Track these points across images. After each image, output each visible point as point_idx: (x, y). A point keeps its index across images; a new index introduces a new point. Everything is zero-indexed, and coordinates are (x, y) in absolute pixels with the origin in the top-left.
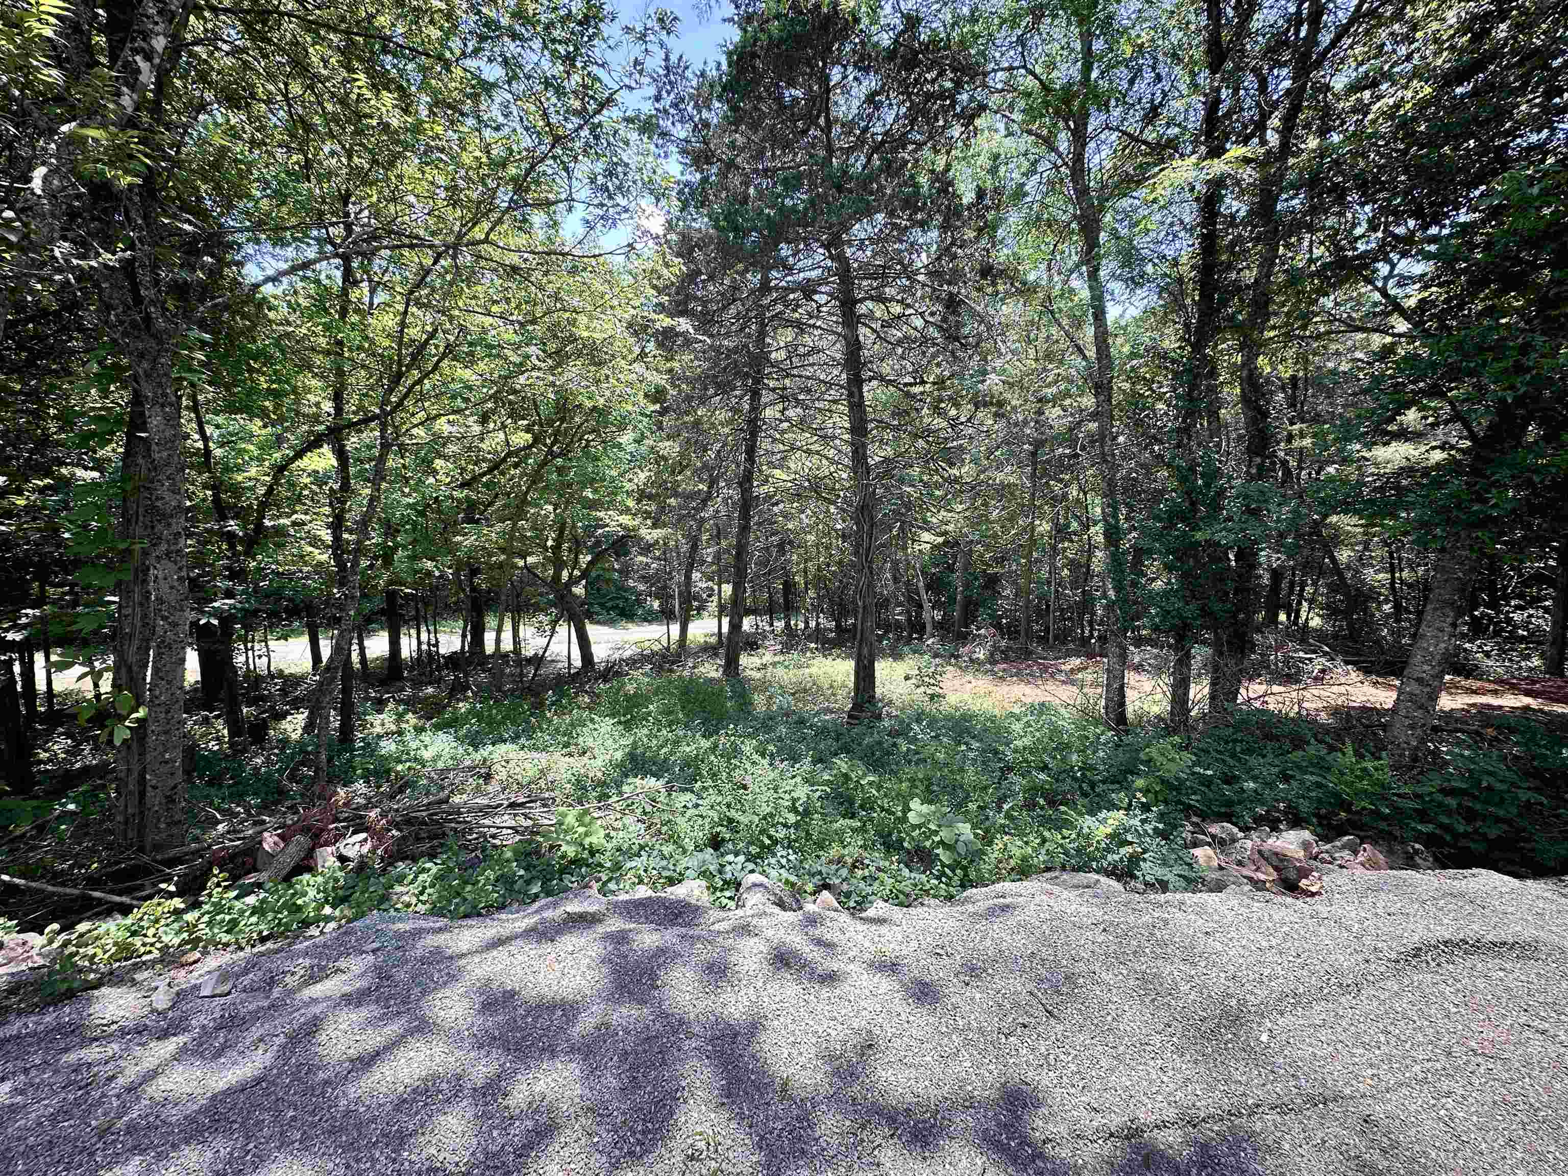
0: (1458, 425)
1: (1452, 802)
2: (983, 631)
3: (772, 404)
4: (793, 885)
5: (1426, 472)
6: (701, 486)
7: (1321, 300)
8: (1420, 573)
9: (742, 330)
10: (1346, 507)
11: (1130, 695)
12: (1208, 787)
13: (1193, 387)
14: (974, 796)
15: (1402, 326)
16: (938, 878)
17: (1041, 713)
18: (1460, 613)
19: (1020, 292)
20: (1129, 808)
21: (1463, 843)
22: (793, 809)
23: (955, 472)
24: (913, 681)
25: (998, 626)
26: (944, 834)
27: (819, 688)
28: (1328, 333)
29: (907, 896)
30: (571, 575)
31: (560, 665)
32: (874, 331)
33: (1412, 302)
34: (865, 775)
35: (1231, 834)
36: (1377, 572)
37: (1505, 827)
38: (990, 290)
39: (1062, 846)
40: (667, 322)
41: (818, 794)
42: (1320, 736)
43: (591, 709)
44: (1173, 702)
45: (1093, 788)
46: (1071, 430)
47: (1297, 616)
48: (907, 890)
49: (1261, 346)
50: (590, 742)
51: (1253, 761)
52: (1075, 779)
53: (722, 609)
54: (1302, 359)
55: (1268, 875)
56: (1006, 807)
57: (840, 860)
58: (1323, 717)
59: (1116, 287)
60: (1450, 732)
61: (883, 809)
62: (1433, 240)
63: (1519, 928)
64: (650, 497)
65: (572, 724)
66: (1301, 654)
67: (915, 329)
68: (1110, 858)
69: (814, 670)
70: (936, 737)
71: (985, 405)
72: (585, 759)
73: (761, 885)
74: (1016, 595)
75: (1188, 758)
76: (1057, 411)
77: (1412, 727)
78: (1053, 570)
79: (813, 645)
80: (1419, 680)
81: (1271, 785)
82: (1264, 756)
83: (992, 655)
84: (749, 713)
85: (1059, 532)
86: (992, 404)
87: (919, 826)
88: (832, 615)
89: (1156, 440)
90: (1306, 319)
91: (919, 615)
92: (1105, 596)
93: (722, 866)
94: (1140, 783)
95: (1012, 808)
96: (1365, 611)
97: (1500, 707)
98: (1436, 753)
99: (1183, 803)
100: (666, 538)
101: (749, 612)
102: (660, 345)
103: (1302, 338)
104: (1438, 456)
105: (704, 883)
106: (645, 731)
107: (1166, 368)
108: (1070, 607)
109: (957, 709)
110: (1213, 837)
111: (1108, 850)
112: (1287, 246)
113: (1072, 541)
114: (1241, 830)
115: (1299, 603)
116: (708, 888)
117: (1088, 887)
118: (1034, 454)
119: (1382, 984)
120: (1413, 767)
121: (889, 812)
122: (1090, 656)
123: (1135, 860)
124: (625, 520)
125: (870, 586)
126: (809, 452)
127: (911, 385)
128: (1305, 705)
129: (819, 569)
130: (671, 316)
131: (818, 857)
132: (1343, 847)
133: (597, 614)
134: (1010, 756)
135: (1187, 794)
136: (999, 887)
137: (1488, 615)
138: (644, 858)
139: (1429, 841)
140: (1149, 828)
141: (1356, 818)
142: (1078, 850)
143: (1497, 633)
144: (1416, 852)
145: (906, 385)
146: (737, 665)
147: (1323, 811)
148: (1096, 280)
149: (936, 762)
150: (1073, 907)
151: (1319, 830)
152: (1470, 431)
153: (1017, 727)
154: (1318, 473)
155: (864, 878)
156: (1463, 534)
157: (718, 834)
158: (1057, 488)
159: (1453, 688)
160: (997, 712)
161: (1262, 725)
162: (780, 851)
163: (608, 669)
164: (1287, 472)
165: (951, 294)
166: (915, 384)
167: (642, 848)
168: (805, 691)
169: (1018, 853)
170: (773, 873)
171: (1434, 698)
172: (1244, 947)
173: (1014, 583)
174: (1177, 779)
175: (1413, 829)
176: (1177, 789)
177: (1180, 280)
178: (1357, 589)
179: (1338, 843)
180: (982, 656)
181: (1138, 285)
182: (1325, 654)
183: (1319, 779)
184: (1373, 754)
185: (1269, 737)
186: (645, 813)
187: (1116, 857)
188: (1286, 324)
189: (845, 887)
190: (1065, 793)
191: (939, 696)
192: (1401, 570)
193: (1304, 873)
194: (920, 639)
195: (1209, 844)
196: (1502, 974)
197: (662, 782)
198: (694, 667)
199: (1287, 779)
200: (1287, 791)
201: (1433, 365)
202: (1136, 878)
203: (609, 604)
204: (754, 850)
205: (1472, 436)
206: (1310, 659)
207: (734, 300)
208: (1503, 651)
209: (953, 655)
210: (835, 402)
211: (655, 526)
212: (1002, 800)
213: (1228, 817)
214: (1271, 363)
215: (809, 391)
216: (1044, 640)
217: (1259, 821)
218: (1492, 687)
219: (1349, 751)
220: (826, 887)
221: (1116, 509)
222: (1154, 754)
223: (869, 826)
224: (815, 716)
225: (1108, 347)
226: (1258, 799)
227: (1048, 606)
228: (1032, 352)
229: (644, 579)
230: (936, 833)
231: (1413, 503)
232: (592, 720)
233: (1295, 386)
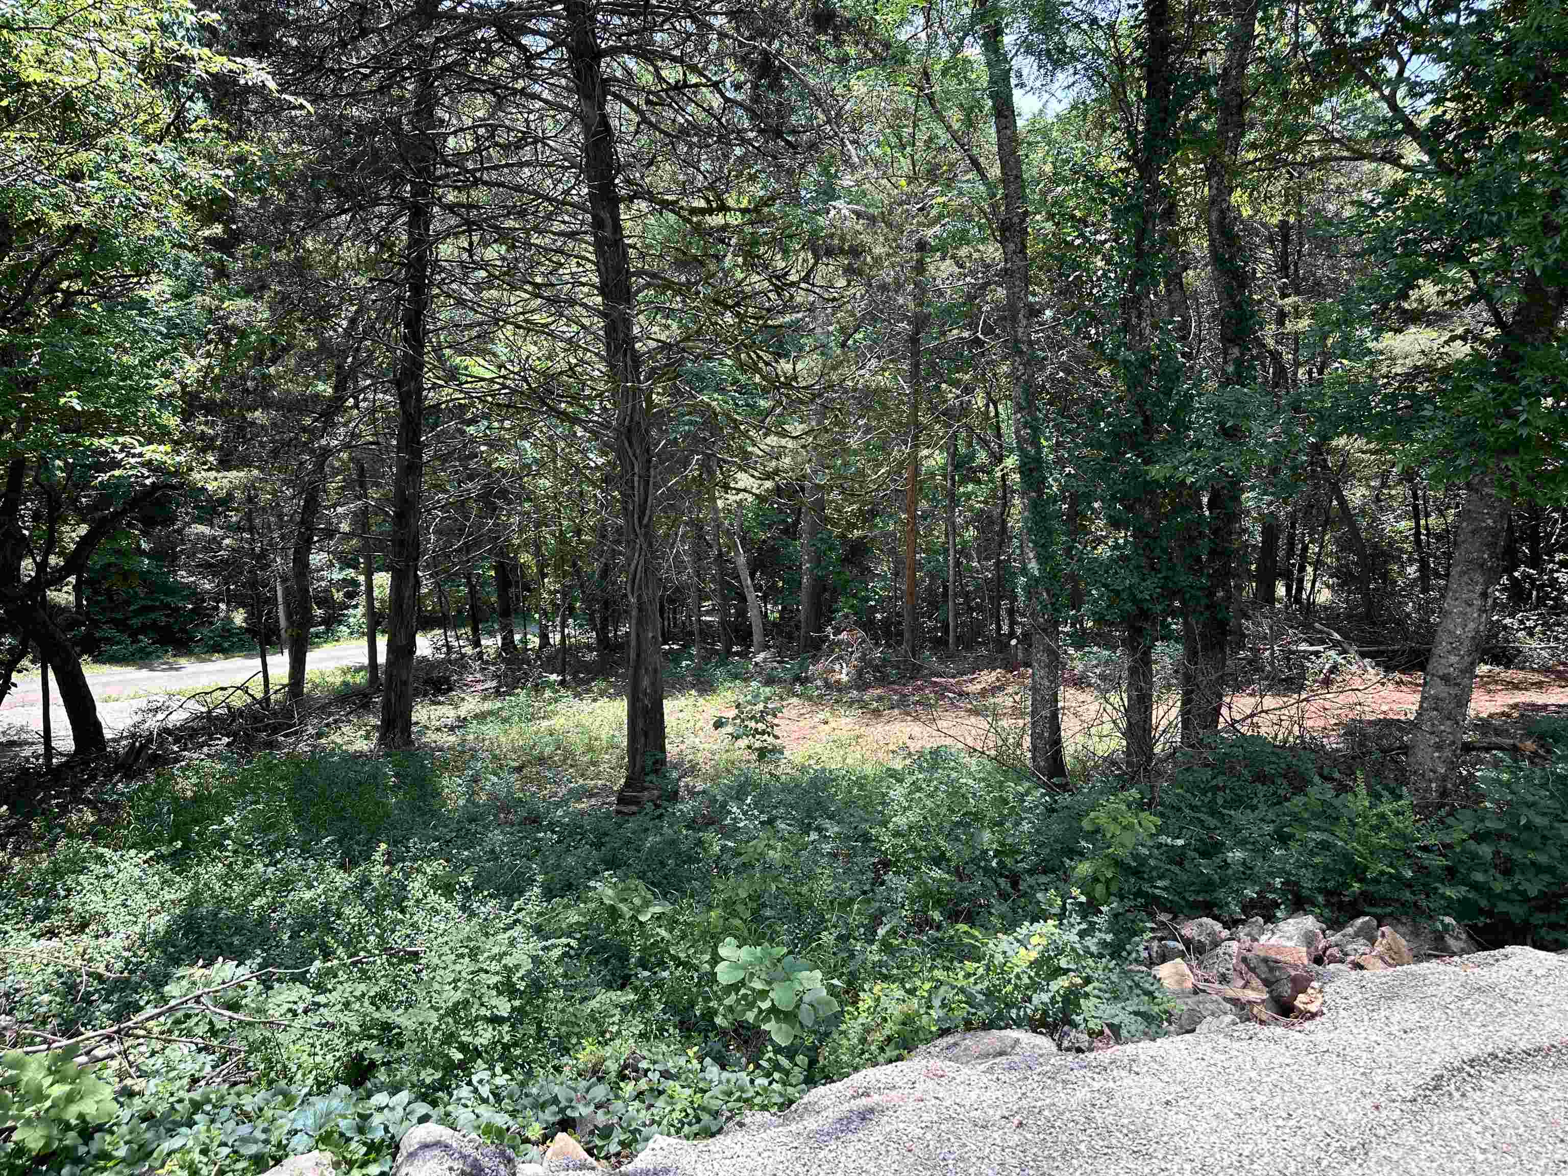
0: (1482, 305)
1: (1486, 850)
2: (844, 636)
3: (450, 233)
4: (500, 1133)
5: (1445, 374)
6: (321, 387)
7: (1316, 108)
8: (1450, 519)
9: (382, 89)
10: (1351, 425)
11: (1069, 727)
12: (1180, 864)
13: (1142, 234)
14: (832, 917)
15: (1413, 154)
16: (768, 1075)
17: (934, 767)
18: (1492, 578)
19: (879, 59)
20: (1061, 916)
21: (1502, 907)
22: (507, 989)
23: (785, 366)
24: (729, 729)
25: (868, 625)
26: (780, 996)
27: (568, 754)
28: (1324, 160)
29: (716, 1114)
30: (41, 567)
31: (27, 752)
32: (636, 109)
33: (1422, 122)
34: (647, 904)
35: (1212, 934)
36: (1398, 518)
37: (1547, 878)
38: (832, 52)
39: (962, 990)
40: (221, 63)
41: (556, 953)
42: (1326, 771)
43: (97, 838)
44: (1128, 733)
45: (1015, 884)
46: (971, 298)
47: (1300, 589)
48: (715, 1104)
49: (1235, 174)
50: (96, 903)
51: (1240, 817)
52: (988, 871)
53: (375, 622)
54: (1293, 197)
55: (1256, 994)
56: (881, 932)
57: (596, 1072)
58: (1333, 743)
59: (1025, 65)
60: (1488, 749)
61: (679, 963)
62: (1448, 31)
63: (1556, 1025)
64: (210, 408)
65: (57, 872)
66: (1304, 647)
67: (709, 111)
68: (1036, 999)
69: (558, 722)
70: (771, 822)
71: (829, 253)
72: (86, 939)
73: (437, 1144)
74: (896, 574)
75: (1151, 820)
76: (948, 267)
77: (1439, 747)
78: (953, 530)
79: (554, 677)
80: (1445, 679)
81: (1264, 852)
82: (1254, 808)
83: (860, 673)
84: (434, 814)
85: (957, 467)
86: (842, 251)
87: (734, 988)
88: (591, 620)
89: (1094, 318)
90: (1296, 134)
91: (742, 613)
92: (1024, 571)
93: (365, 1117)
94: (1084, 868)
95: (893, 932)
96: (1385, 576)
97: (1545, 707)
98: (1467, 781)
99: (1146, 895)
100: (249, 487)
101: (427, 624)
102: (215, 108)
103: (1294, 164)
104: (1461, 350)
105: (327, 1157)
106: (219, 868)
107: (1104, 201)
108: (978, 588)
109: (803, 769)
110: (1187, 942)
111: (1035, 986)
112: (1266, 21)
113: (978, 482)
114: (1226, 926)
115: (1302, 569)
116: (336, 1165)
117: (1001, 1054)
118: (914, 340)
119: (1395, 1138)
120: (1443, 805)
121: (686, 965)
122: (1010, 666)
123: (1072, 998)
124: (157, 452)
125: (650, 570)
126: (530, 328)
127: (702, 212)
128: (1308, 724)
129: (562, 539)
130: (231, 51)
131: (558, 1069)
132: (1357, 935)
133: (109, 641)
134: (888, 842)
135: (1151, 880)
136: (857, 1079)
137: (1529, 576)
138: (201, 1127)
139: (1462, 909)
140: (1091, 943)
141: (1371, 888)
142: (989, 994)
143: (1541, 601)
144: (1446, 927)
145: (694, 211)
146: (408, 723)
147: (1331, 885)
148: (996, 51)
149: (768, 867)
150: (973, 1096)
151: (1327, 912)
152: (1496, 314)
153: (898, 793)
154: (1321, 372)
155: (640, 1096)
156: (1491, 463)
157: (360, 1055)
158: (951, 394)
159: (1488, 683)
160: (869, 770)
161: (1250, 760)
162: (480, 1073)
163: (135, 752)
164: (1281, 371)
165: (765, 54)
166: (710, 211)
167: (197, 1106)
168: (541, 760)
169: (896, 1010)
170: (464, 1116)
171: (1462, 701)
172: (1217, 1116)
173: (892, 552)
174: (1136, 856)
175: (1443, 896)
176: (1137, 873)
177: (1119, 61)
178: (1375, 546)
179: (1350, 930)
180: (844, 678)
181: (1058, 64)
182: (1336, 644)
183: (1324, 836)
184: (1392, 792)
185: (1261, 778)
186: (213, 1031)
187: (1045, 997)
188: (1270, 142)
189: (601, 1118)
190: (973, 898)
191: (774, 750)
192: (1427, 515)
193: (1300, 985)
194: (743, 655)
195: (1182, 955)
196: (1536, 1094)
197: (252, 964)
198: (319, 735)
199: (1283, 839)
200: (1283, 860)
201: (1449, 216)
202: (1076, 1026)
203: (135, 622)
204: (429, 1076)
205: (1499, 322)
206: (1317, 654)
207: (364, 33)
208: (1547, 626)
209: (797, 679)
210: (572, 235)
211: (225, 464)
212: (876, 920)
213: (1208, 909)
214: (1252, 201)
215: (522, 214)
216: (939, 644)
217: (1249, 908)
218: (1537, 678)
219: (1362, 790)
220: (567, 1124)
221: (1036, 432)
222: (1102, 818)
223: (654, 996)
224: (558, 805)
225: (1018, 162)
226: (1247, 874)
227: (946, 588)
228: (905, 163)
229: (208, 568)
230: (763, 994)
231: (1430, 419)
232: (100, 858)
233: (1286, 239)
